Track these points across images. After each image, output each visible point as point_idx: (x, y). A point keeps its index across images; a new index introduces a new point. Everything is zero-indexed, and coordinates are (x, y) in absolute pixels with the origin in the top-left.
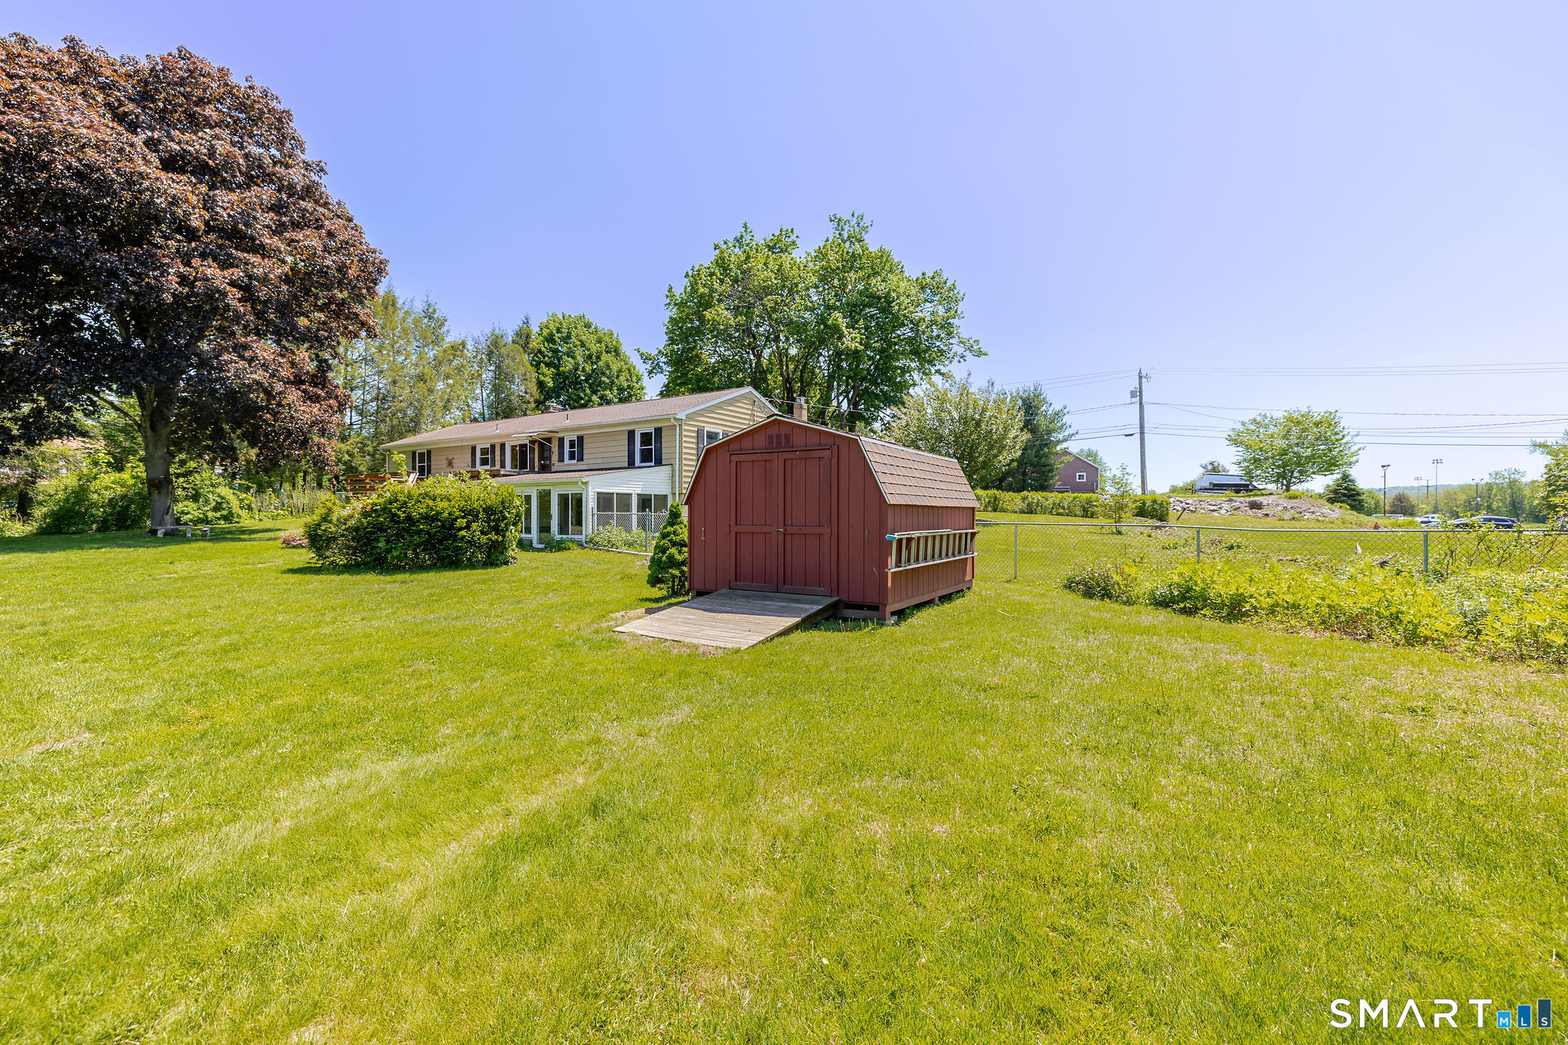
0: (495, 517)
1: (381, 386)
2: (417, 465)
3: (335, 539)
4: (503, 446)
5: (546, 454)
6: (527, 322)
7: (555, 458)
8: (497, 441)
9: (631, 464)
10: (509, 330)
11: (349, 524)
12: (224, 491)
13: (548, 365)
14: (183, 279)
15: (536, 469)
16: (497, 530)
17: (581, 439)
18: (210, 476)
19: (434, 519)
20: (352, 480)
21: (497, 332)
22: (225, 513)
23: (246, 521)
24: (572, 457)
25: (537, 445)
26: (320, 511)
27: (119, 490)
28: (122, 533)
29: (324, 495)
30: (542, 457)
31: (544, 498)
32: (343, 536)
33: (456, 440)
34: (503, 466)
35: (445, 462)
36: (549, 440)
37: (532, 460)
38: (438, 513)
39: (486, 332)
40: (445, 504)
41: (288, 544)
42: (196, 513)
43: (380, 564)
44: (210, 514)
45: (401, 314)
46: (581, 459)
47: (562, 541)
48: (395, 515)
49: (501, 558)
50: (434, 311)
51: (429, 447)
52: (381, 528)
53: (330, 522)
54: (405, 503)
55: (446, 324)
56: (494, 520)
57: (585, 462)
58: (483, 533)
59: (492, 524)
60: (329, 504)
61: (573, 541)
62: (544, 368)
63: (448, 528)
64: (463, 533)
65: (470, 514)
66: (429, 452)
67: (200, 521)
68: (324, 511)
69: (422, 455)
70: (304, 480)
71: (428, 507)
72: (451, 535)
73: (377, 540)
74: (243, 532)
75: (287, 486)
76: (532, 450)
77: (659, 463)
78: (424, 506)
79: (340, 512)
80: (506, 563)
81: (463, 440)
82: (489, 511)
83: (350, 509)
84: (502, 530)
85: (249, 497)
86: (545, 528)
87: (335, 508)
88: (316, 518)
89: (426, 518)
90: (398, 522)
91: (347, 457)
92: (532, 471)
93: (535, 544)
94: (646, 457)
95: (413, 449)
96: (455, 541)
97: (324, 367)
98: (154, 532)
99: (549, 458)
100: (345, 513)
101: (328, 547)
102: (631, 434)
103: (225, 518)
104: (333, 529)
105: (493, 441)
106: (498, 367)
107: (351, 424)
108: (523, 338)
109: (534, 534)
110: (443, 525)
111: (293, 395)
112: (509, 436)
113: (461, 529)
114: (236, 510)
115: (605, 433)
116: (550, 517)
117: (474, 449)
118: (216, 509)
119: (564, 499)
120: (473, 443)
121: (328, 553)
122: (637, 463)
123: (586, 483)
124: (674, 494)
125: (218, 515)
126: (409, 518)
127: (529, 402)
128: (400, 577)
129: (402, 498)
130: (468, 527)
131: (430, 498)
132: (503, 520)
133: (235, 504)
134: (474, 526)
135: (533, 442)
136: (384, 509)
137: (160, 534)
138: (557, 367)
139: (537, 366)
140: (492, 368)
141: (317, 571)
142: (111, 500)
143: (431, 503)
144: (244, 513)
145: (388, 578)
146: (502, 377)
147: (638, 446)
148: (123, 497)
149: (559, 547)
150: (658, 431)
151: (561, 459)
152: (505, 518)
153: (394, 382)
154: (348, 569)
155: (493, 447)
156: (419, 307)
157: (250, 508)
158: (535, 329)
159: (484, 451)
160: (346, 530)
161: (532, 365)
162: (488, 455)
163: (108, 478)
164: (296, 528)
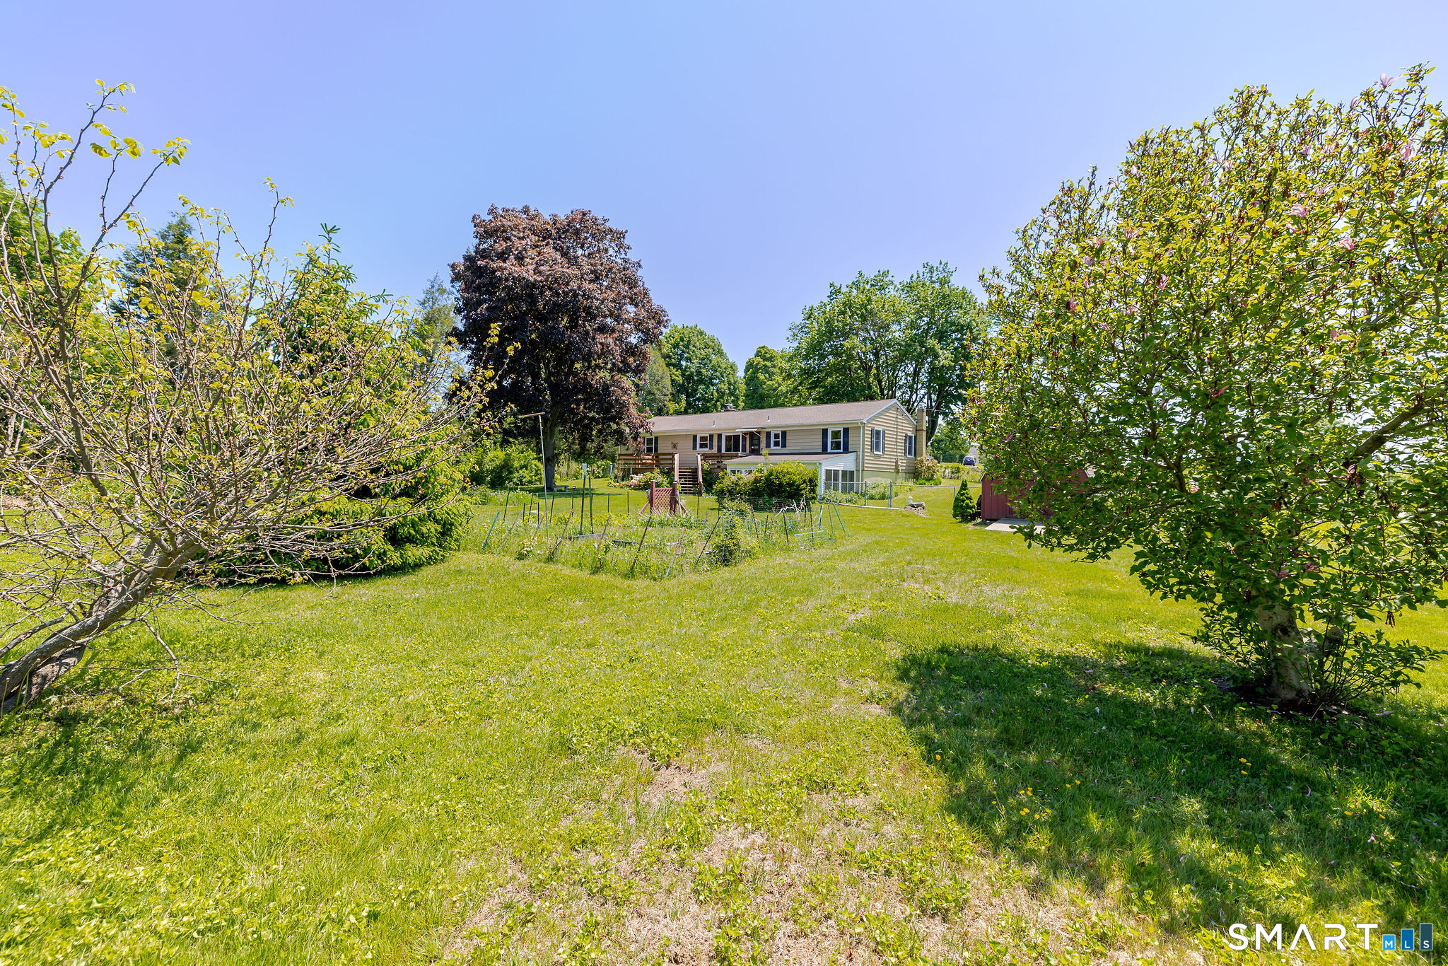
4: (720, 436)
5: (755, 442)
7: (763, 444)
8: (714, 432)
9: (824, 451)
15: (748, 454)
17: (784, 433)
24: (776, 444)
25: (747, 436)
30: (752, 444)
33: (681, 431)
34: (720, 449)
35: (671, 445)
36: (757, 434)
37: (744, 447)
46: (784, 446)
51: (657, 435)
57: (787, 449)
66: (657, 438)
76: (744, 439)
77: (846, 450)
81: (686, 431)
92: (744, 455)
94: (837, 446)
99: (758, 445)
102: (825, 432)
105: (710, 432)
112: (724, 428)
115: (804, 431)
117: (693, 437)
120: (693, 432)
122: (829, 450)
124: (858, 471)
135: (745, 434)
147: (830, 439)
150: (846, 431)
151: (768, 446)
155: (711, 436)
159: (703, 439)
162: (707, 442)
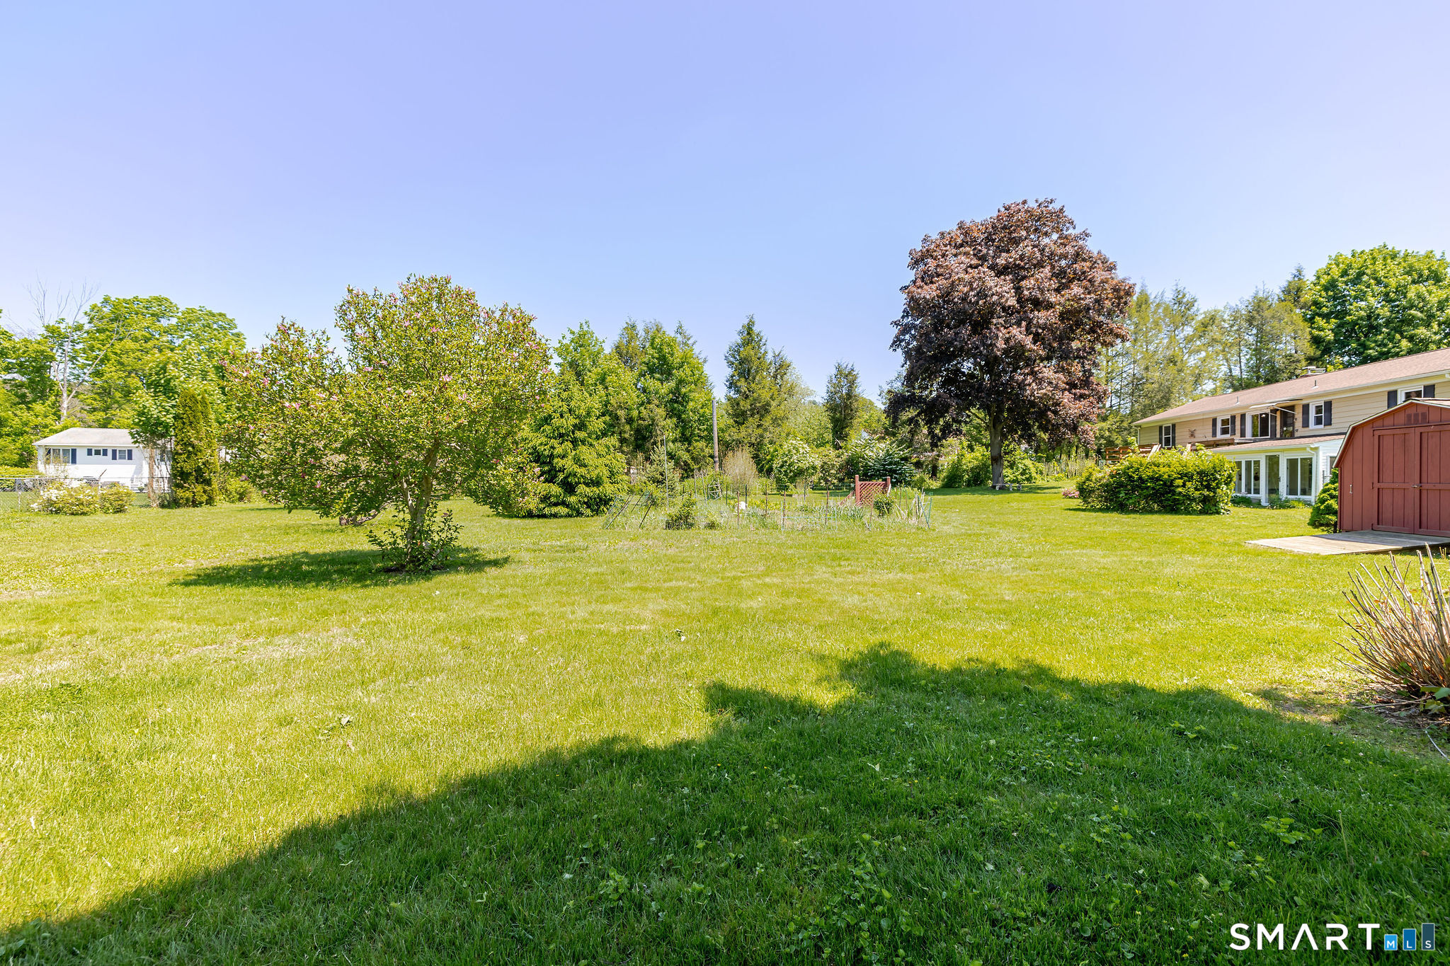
0: (1208, 479)
1: (1136, 372)
2: (1164, 437)
3: (1094, 491)
4: (1243, 417)
5: (1289, 421)
6: (1299, 271)
7: (1298, 423)
8: (1238, 413)
10: (1275, 286)
11: (1102, 482)
12: (1028, 462)
13: (1326, 317)
14: (1007, 341)
15: (1278, 436)
16: (1208, 487)
17: (1329, 405)
18: (1021, 452)
19: (1158, 479)
20: (1107, 450)
21: (1261, 295)
22: (1027, 476)
23: (1039, 482)
24: (1318, 423)
25: (1278, 413)
26: (1085, 474)
27: (976, 463)
28: (977, 488)
29: (1090, 463)
30: (1284, 424)
31: (1273, 462)
32: (1098, 489)
33: (1197, 414)
34: (1243, 435)
35: (1188, 434)
36: (1292, 408)
37: (1274, 428)
38: (1161, 476)
39: (1247, 297)
40: (1166, 469)
41: (1066, 495)
42: (1012, 476)
43: (1122, 508)
44: (1019, 477)
45: (1153, 307)
46: (1329, 423)
47: (1287, 501)
48: (1131, 477)
49: (1213, 509)
50: (1184, 296)
51: (1174, 422)
52: (1121, 485)
53: (1091, 481)
54: (1138, 469)
55: (1196, 304)
56: (1206, 481)
57: (1333, 426)
58: (1196, 489)
59: (1205, 483)
60: (1090, 470)
61: (1299, 501)
62: (1320, 321)
63: (1168, 486)
64: (1180, 490)
65: (1186, 476)
66: (1174, 426)
67: (1013, 481)
68: (1087, 474)
69: (1167, 428)
70: (1076, 452)
71: (1154, 471)
72: (1171, 491)
73: (1119, 492)
74: (1039, 488)
75: (1064, 457)
76: (1274, 418)
78: (1151, 471)
79: (1097, 475)
80: (1218, 513)
81: (1204, 413)
82: (1201, 473)
83: (1103, 472)
84: (1214, 488)
85: (1041, 466)
86: (1273, 490)
87: (1094, 472)
88: (1083, 479)
89: (1152, 478)
90: (1134, 481)
91: (1107, 434)
92: (1274, 437)
93: (1264, 503)
95: (1160, 424)
96: (1173, 495)
97: (1087, 374)
98: (994, 487)
99: (1293, 424)
100: (1100, 475)
101: (1090, 497)
102: (1393, 393)
103: (1028, 480)
104: (1093, 485)
105: (1233, 413)
106: (1260, 330)
107: (1111, 407)
108: (1293, 293)
109: (1263, 495)
110: (1165, 484)
111: (1066, 398)
112: (1247, 407)
113: (1178, 486)
114: (1034, 475)
115: (1358, 396)
116: (1278, 479)
117: (1214, 421)
118: (1022, 474)
119: (1292, 464)
120: (1213, 416)
121: (1089, 500)
123: (1316, 449)
125: (1024, 477)
126: (1140, 478)
127: (1299, 361)
128: (1132, 516)
129: (1136, 466)
130: (1184, 485)
131: (1155, 466)
132: (1214, 481)
133: (1033, 470)
134: (1189, 484)
135: (1274, 411)
136: (1124, 473)
137: (997, 488)
138: (1340, 315)
139: (1311, 320)
140: (1254, 331)
141: (1084, 510)
142: (972, 469)
143: (1156, 469)
144: (1038, 476)
145: (1126, 516)
146: (1265, 339)
148: (977, 467)
149: (1284, 505)
150: (1430, 389)
151: (1306, 424)
152: (1216, 479)
153: (1147, 369)
154: (1100, 510)
155: (1233, 418)
156: (1169, 296)
157: (1041, 473)
158: (1309, 277)
159: (1224, 422)
160: (1100, 486)
161: (1305, 320)
162: (1229, 425)
163: (969, 456)
164: (1071, 486)
